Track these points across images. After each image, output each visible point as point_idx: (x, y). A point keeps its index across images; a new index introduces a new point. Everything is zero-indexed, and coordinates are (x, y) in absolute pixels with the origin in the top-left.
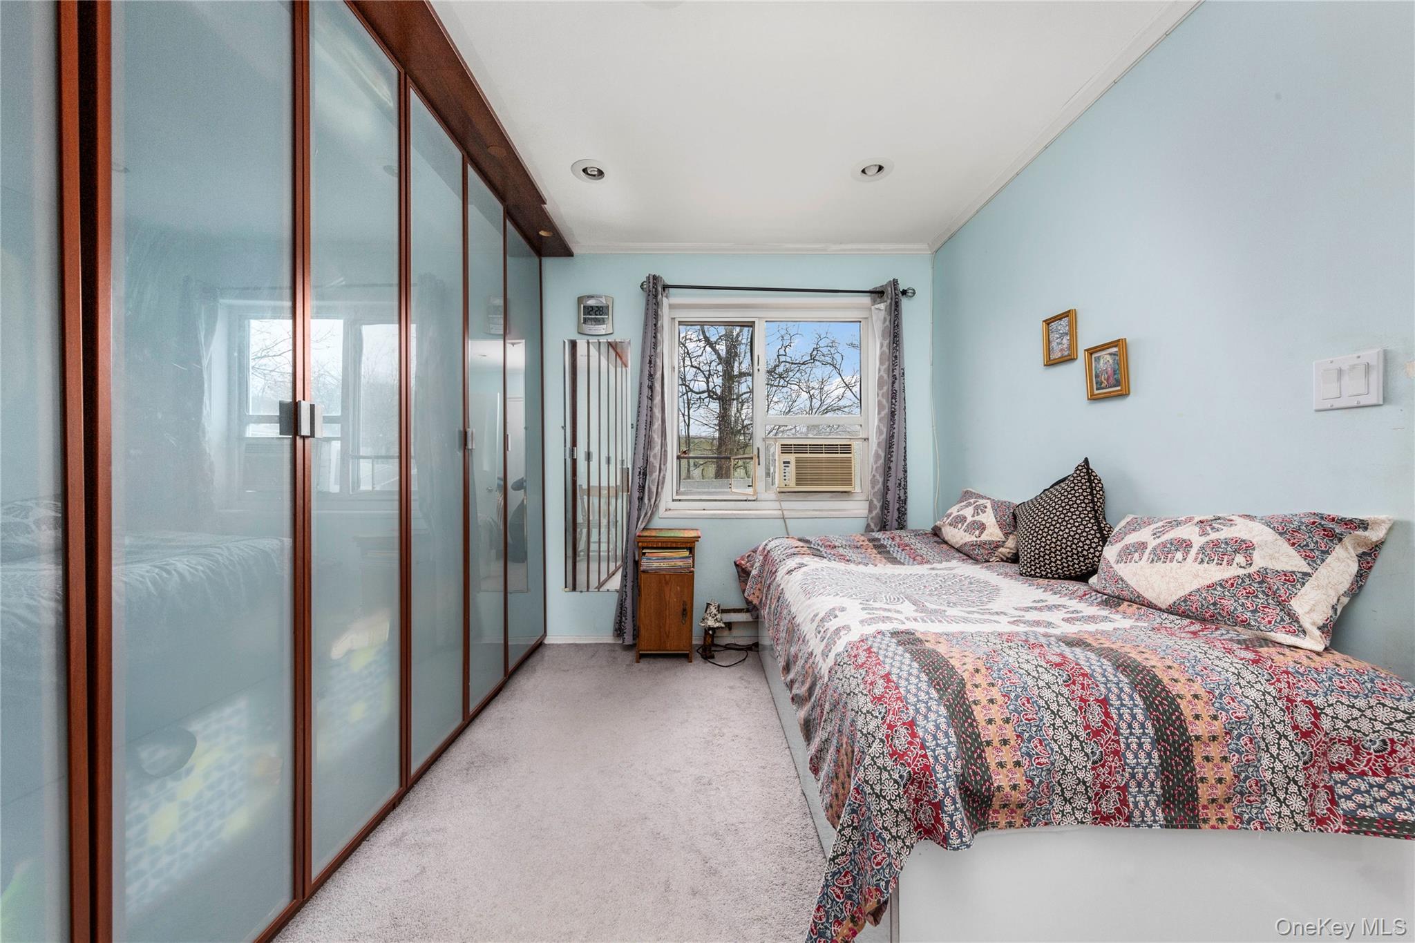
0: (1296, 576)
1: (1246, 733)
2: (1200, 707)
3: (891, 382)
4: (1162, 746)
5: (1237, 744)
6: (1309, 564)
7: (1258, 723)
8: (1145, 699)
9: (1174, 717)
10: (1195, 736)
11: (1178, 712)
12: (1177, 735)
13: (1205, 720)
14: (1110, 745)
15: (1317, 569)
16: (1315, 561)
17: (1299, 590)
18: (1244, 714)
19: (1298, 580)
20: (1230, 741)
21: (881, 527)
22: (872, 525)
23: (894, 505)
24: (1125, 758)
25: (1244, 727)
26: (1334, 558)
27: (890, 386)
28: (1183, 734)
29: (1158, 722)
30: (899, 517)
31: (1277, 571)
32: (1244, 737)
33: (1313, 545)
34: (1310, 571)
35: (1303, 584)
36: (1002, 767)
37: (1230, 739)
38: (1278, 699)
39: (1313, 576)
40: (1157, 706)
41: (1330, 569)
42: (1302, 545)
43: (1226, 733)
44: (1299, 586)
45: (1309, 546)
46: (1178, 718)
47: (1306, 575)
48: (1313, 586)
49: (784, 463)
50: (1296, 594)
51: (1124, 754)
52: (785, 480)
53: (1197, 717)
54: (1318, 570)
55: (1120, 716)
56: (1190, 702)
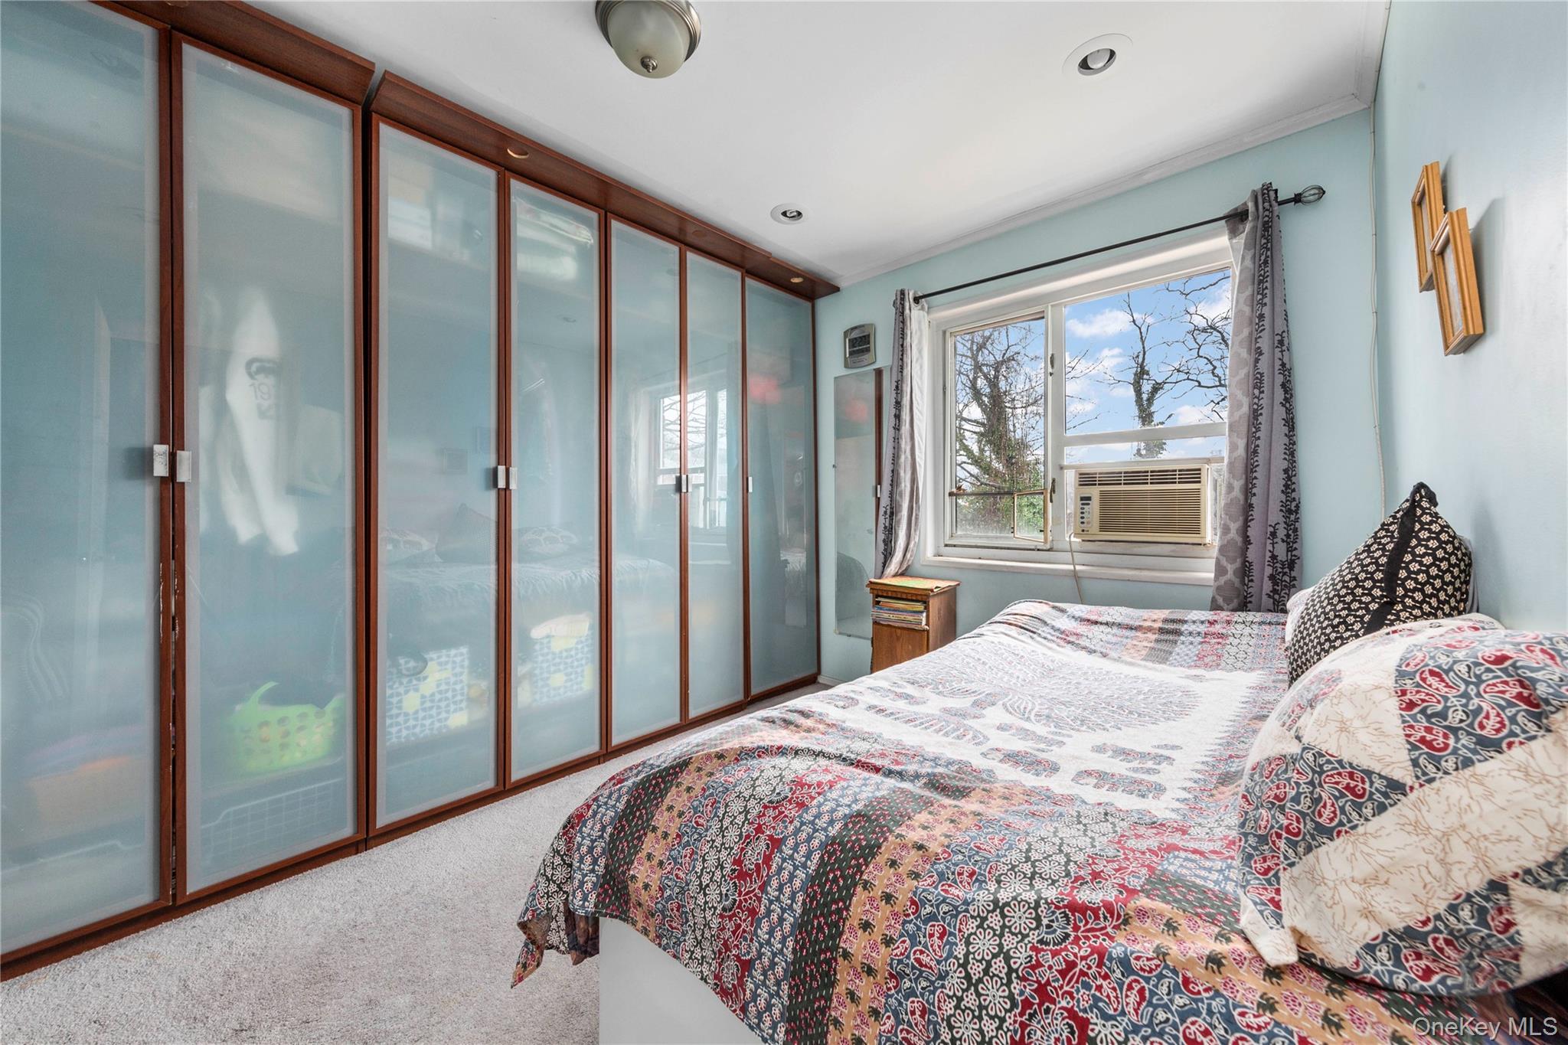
0: (1372, 783)
1: (922, 995)
2: (881, 916)
3: (1253, 360)
4: (803, 938)
5: (900, 1004)
6: (1415, 763)
7: (951, 993)
8: (822, 863)
9: (834, 907)
10: (845, 950)
11: (845, 903)
12: (824, 933)
13: (873, 936)
14: (751, 898)
15: (1432, 780)
16: (1436, 761)
17: (1367, 820)
18: (933, 964)
19: (1371, 794)
20: (893, 991)
21: (1239, 605)
22: (1220, 601)
23: (1263, 570)
24: (759, 926)
25: (924, 984)
26: (1511, 766)
27: (1252, 366)
28: (833, 937)
29: (811, 902)
30: (1275, 591)
31: (1340, 762)
32: (916, 1000)
33: (1460, 715)
34: (1409, 781)
35: (1381, 809)
36: (649, 859)
37: (895, 988)
38: (1018, 977)
39: (1412, 796)
40: (827, 880)
41: (1476, 790)
42: (1429, 712)
43: (892, 976)
44: (1367, 811)
45: (1445, 719)
46: (839, 911)
47: (1396, 787)
48: (1403, 820)
49: (1082, 499)
50: (1354, 827)
51: (760, 921)
52: (1082, 523)
53: (866, 926)
54: (1435, 785)
55: (780, 869)
56: (872, 899)
